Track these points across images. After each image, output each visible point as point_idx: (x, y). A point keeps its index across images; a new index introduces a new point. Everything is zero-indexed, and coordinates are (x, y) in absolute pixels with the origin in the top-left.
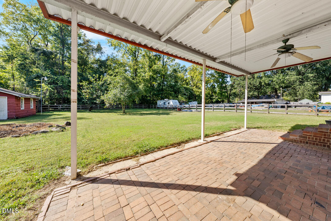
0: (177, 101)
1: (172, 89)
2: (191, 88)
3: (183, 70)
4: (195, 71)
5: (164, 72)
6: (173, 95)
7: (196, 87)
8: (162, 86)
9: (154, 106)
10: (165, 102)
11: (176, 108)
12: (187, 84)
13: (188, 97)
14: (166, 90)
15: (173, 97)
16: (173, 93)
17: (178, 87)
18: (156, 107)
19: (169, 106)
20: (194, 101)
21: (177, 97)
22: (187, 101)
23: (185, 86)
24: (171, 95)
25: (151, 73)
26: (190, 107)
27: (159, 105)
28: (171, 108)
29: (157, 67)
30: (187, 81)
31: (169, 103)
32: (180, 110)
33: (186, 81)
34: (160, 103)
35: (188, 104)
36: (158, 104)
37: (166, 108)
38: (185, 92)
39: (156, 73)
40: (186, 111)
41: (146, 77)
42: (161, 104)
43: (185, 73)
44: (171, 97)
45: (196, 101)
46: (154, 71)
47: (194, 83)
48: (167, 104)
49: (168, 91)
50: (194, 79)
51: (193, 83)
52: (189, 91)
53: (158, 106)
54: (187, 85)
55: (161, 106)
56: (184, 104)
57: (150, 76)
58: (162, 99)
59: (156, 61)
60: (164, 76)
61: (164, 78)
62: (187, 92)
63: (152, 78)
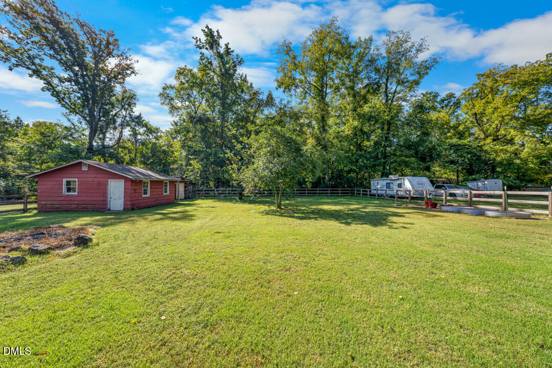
0: (425, 180)
1: (412, 152)
2: (475, 144)
3: (446, 106)
4: (490, 96)
5: (388, 115)
6: (416, 165)
7: (494, 140)
8: (385, 147)
9: (363, 191)
10: (389, 182)
11: (422, 199)
12: (461, 135)
13: (463, 169)
14: (395, 155)
15: (413, 169)
16: (413, 159)
17: (430, 146)
18: (368, 193)
19: (401, 193)
20: (486, 178)
21: (428, 169)
22: (461, 178)
23: (455, 141)
24: (407, 165)
25: (356, 123)
26: (474, 199)
27: (375, 190)
28: (407, 198)
29: (370, 108)
30: (461, 128)
31: (400, 186)
32: (433, 205)
33: (455, 128)
34: (378, 184)
35: (466, 187)
36: (372, 188)
37: (392, 197)
38: (454, 156)
39: (369, 120)
40: (459, 212)
41: (346, 133)
42: (379, 187)
43: (454, 112)
44: (408, 171)
45: (497, 178)
46: (363, 116)
47: (487, 130)
48: (396, 188)
49: (400, 156)
50: (485, 119)
51: (482, 130)
52: (468, 153)
53: (372, 192)
54: (460, 138)
55: (379, 192)
56: (451, 187)
57: (355, 128)
58: (385, 175)
59: (369, 96)
60: (389, 124)
61: (388, 129)
62: (461, 156)
63: (359, 133)
